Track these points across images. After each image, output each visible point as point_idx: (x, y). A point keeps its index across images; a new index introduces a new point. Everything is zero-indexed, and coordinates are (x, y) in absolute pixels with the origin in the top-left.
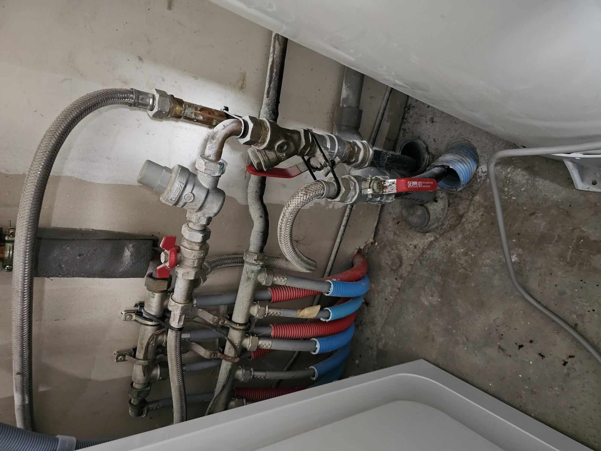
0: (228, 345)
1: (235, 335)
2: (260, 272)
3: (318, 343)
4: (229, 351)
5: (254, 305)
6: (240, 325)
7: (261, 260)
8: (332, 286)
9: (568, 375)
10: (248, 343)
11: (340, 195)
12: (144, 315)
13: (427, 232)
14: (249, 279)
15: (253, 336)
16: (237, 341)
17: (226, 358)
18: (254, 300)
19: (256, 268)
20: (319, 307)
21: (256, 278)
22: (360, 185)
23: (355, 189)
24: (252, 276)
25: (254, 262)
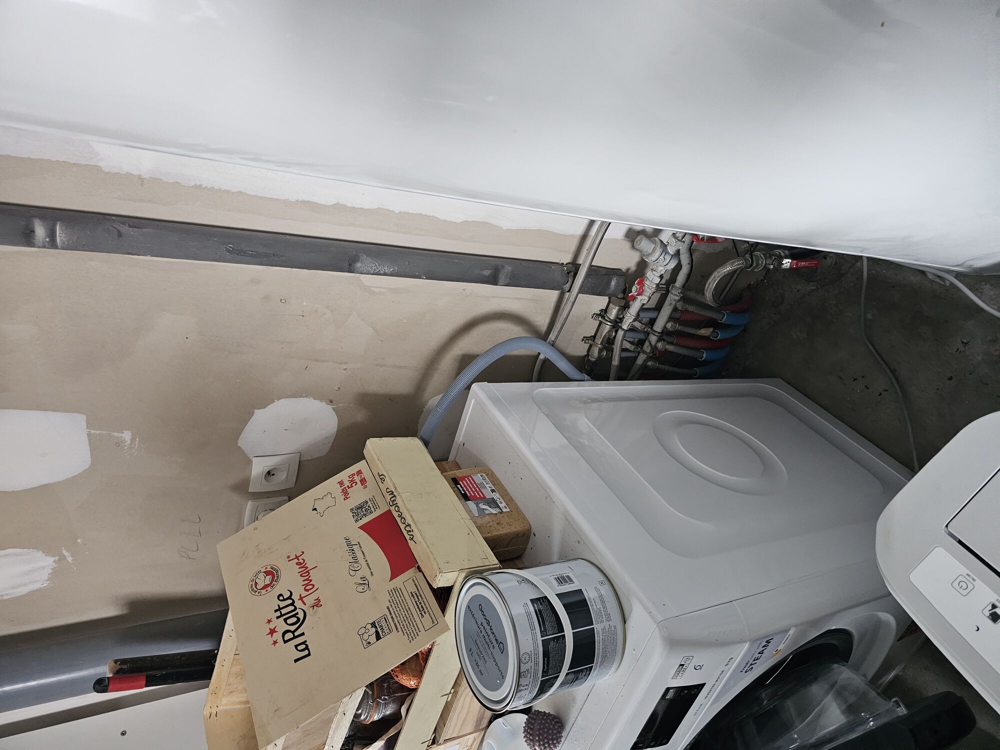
0: (647, 343)
1: (653, 339)
2: (679, 301)
3: (705, 353)
4: (647, 348)
5: (670, 321)
6: (659, 333)
7: (682, 293)
8: (726, 316)
9: (880, 402)
10: (660, 345)
11: (752, 267)
12: (606, 318)
13: (811, 282)
14: (671, 304)
15: (664, 341)
16: (653, 343)
17: (644, 352)
18: (670, 319)
19: (678, 298)
20: (711, 329)
21: (676, 304)
22: (766, 261)
23: (762, 263)
24: (674, 303)
25: (678, 294)
